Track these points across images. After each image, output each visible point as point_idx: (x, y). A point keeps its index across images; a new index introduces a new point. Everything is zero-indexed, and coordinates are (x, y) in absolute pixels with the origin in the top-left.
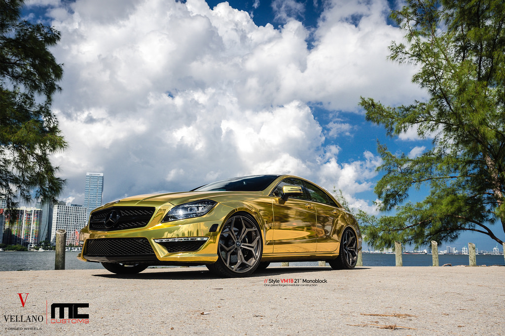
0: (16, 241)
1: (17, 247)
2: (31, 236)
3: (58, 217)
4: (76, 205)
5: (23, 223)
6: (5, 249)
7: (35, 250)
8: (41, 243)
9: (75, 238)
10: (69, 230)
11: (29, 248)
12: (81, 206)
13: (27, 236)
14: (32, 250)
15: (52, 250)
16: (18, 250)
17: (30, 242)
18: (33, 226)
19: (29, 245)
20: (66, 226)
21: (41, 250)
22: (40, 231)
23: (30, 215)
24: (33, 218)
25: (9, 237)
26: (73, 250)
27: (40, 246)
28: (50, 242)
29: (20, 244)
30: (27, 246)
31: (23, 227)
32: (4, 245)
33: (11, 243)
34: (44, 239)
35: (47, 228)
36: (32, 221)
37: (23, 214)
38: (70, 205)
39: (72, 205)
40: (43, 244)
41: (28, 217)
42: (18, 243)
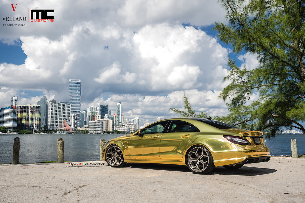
0: (25, 127)
1: (26, 132)
2: (35, 124)
3: (52, 110)
4: (63, 103)
5: (29, 115)
6: (18, 132)
7: (38, 133)
8: (41, 129)
9: (64, 125)
10: (59, 120)
11: (34, 132)
12: (67, 103)
13: (32, 124)
14: (36, 133)
15: (49, 133)
16: (27, 134)
17: (35, 128)
18: (36, 117)
19: (34, 130)
20: (57, 117)
21: (41, 133)
22: (40, 120)
23: (33, 109)
24: (35, 112)
25: (21, 125)
26: (63, 133)
27: (41, 130)
28: (47, 128)
29: (28, 129)
30: (32, 130)
31: (29, 118)
32: (18, 130)
33: (22, 129)
34: (43, 126)
35: (45, 118)
36: (35, 114)
37: (29, 109)
38: (59, 102)
39: (60, 102)
40: (43, 129)
41: (32, 111)
42: (27, 129)
